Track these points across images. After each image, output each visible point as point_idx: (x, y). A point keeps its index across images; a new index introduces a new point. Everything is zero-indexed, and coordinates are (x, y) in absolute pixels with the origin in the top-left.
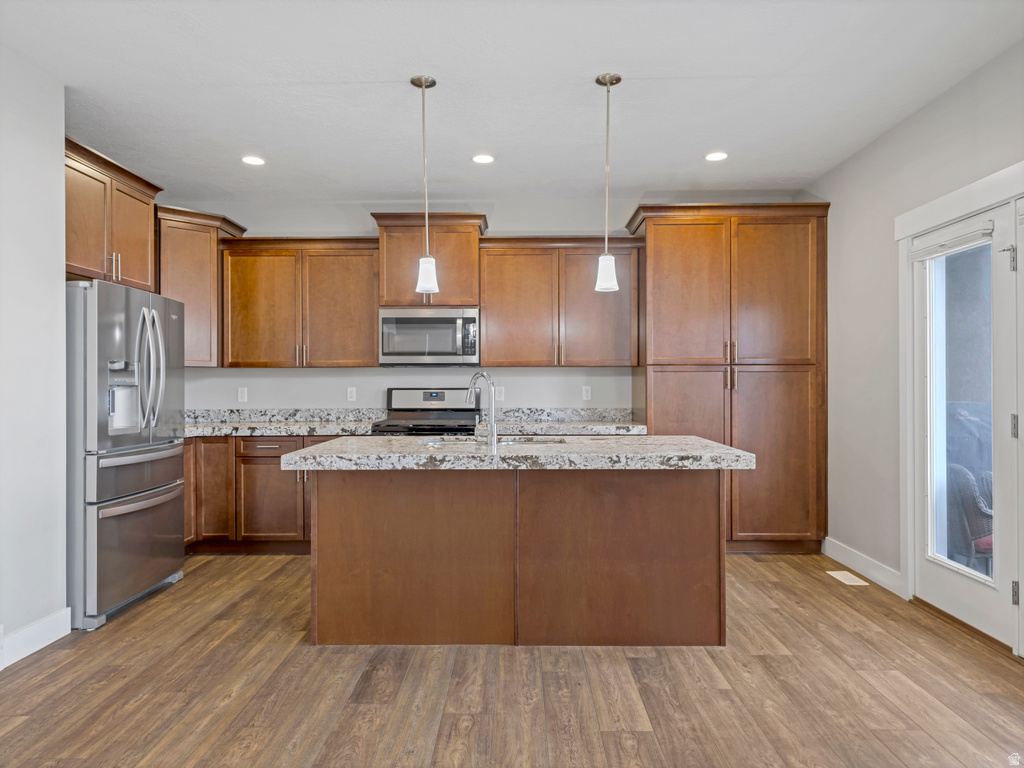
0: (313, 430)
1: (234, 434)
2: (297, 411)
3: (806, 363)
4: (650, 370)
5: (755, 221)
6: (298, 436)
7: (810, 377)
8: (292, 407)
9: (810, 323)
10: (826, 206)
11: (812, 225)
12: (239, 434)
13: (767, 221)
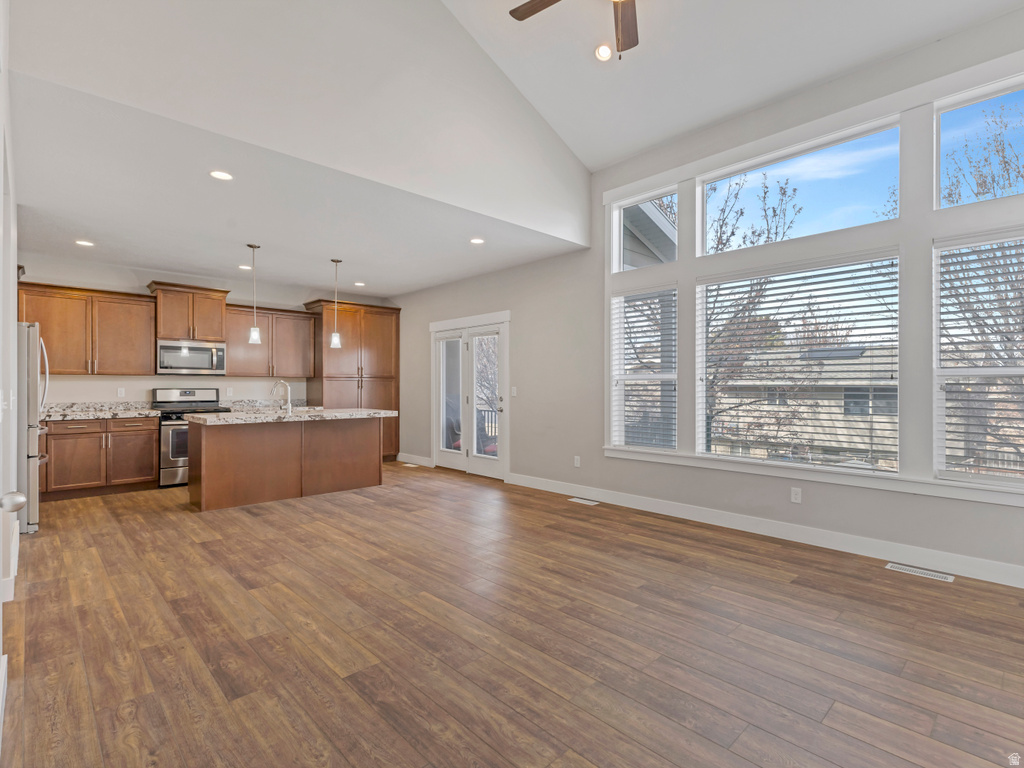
0: (117, 414)
1: (47, 419)
2: (73, 404)
3: (391, 378)
4: (324, 380)
5: (371, 313)
6: (103, 419)
7: (393, 384)
8: (69, 402)
9: (393, 360)
10: (399, 310)
11: (394, 318)
12: (51, 419)
13: (377, 313)
